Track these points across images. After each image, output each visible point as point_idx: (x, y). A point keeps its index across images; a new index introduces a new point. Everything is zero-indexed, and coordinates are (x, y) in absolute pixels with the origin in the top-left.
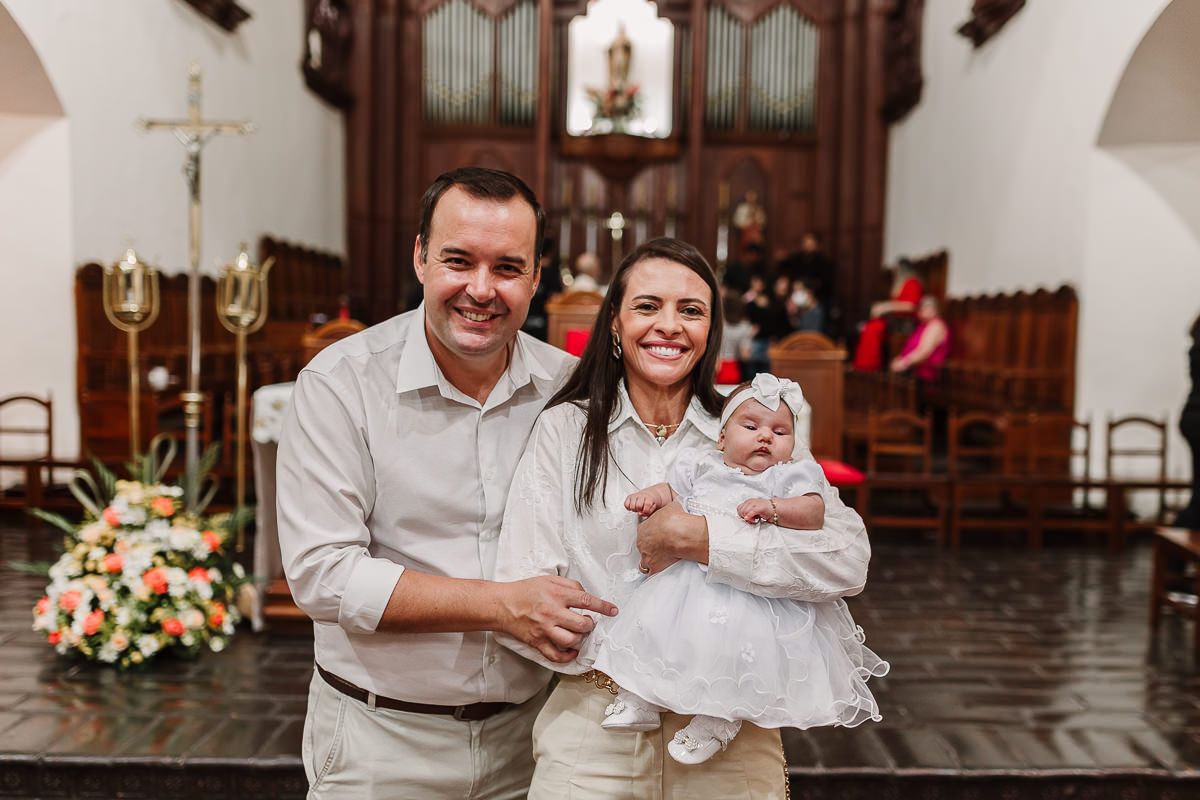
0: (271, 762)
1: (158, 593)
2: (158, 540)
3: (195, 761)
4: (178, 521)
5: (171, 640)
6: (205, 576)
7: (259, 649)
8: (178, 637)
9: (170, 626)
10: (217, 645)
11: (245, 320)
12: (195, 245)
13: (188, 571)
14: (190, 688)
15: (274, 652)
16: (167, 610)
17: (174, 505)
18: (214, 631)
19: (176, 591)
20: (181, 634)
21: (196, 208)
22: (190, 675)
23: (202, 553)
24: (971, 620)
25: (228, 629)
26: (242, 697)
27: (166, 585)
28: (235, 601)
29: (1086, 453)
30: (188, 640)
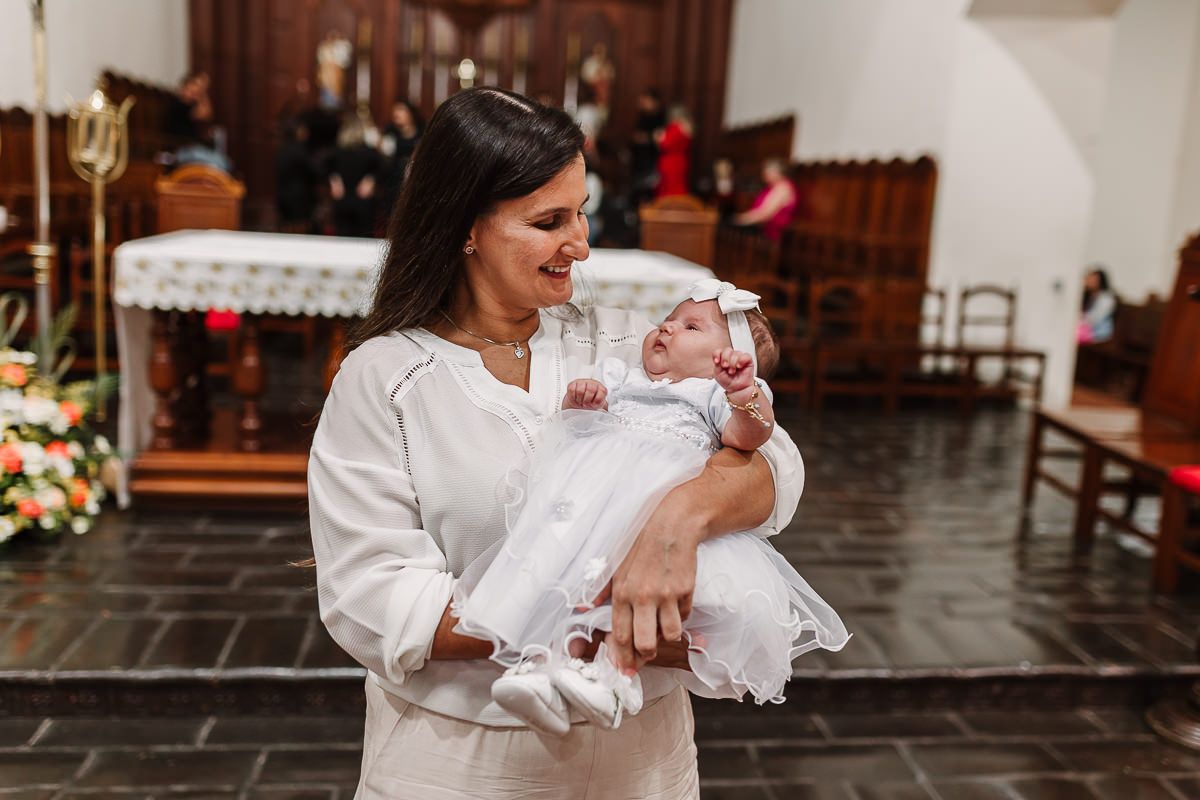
0: (156, 674)
1: (11, 472)
2: (9, 412)
3: (66, 675)
4: (32, 390)
5: (28, 523)
6: (64, 451)
7: (125, 528)
8: (36, 521)
9: (28, 508)
10: (80, 526)
11: (102, 167)
12: (41, 80)
13: (45, 445)
14: (50, 577)
15: (145, 532)
16: (23, 490)
17: (27, 373)
18: (77, 511)
19: (32, 469)
20: (39, 514)
21: (40, 37)
22: (52, 562)
23: (60, 426)
24: (853, 492)
25: (92, 507)
26: (113, 589)
27: (21, 463)
28: (98, 476)
29: (940, 321)
30: (48, 523)
